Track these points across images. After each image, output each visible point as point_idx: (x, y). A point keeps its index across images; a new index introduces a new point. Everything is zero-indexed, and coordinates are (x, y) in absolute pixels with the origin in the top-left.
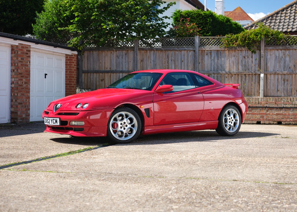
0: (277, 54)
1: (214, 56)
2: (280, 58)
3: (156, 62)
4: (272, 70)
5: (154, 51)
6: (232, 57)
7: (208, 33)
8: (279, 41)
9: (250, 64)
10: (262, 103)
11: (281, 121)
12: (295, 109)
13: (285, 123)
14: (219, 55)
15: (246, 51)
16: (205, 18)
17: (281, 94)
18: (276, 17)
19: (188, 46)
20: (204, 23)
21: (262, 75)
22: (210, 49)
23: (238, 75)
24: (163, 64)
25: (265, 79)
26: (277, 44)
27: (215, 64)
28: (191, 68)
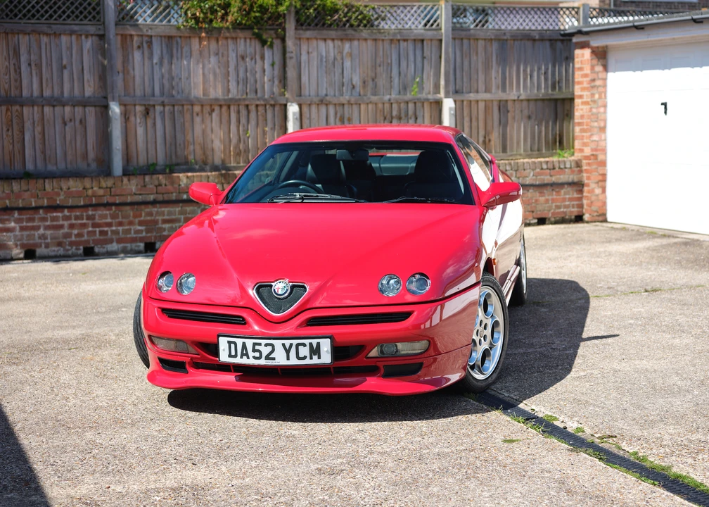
0: (324, 50)
1: (159, 52)
2: (331, 62)
4: (313, 93)
6: (210, 57)
8: (327, 15)
9: (258, 76)
14: (175, 51)
15: (245, 41)
19: (82, 20)
21: (292, 108)
22: (149, 33)
23: (229, 107)
26: (324, 24)
27: (163, 76)
28: (92, 89)
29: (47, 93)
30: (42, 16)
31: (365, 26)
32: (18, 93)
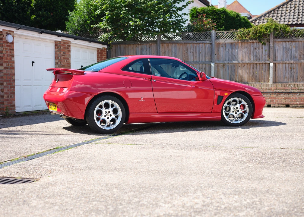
0: (285, 45)
1: (228, 48)
2: (287, 49)
3: (177, 54)
4: (280, 60)
5: (175, 44)
6: (244, 49)
7: (222, 27)
8: (286, 34)
9: (260, 54)
10: (272, 89)
11: (289, 104)
12: (301, 93)
13: (292, 106)
14: (233, 47)
15: (257, 43)
16: (219, 14)
17: (288, 80)
18: (278, 11)
19: (205, 39)
20: (218, 18)
21: (271, 64)
22: (225, 42)
23: (250, 64)
24: (183, 56)
25: (274, 67)
26: (285, 37)
27: (229, 55)
28: (208, 59)
29: (195, 60)
30: (194, 38)
31: (301, 36)
32: (187, 60)
